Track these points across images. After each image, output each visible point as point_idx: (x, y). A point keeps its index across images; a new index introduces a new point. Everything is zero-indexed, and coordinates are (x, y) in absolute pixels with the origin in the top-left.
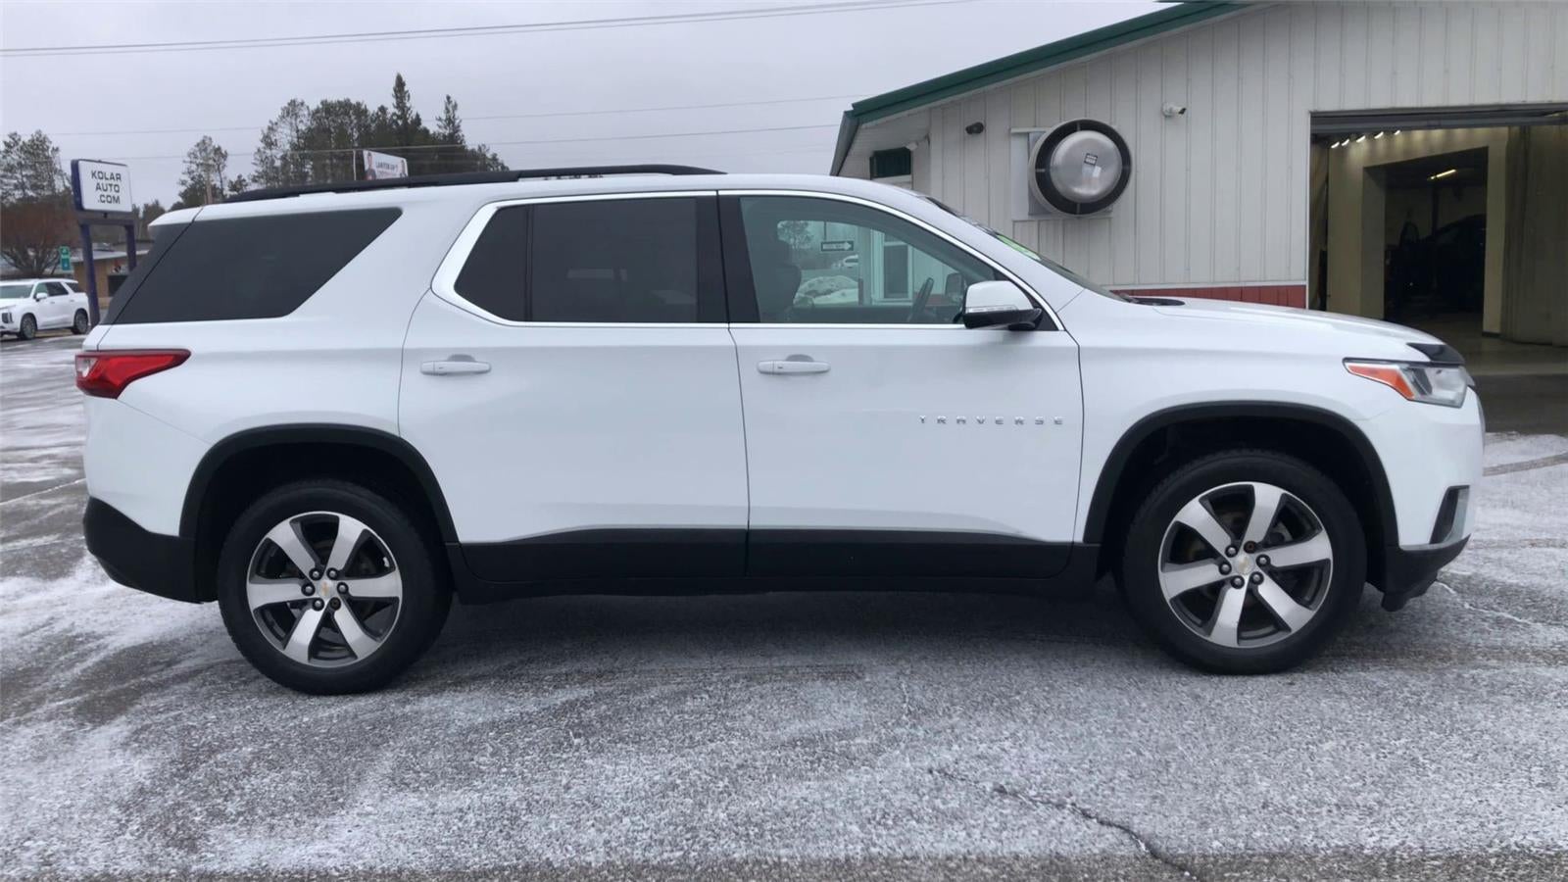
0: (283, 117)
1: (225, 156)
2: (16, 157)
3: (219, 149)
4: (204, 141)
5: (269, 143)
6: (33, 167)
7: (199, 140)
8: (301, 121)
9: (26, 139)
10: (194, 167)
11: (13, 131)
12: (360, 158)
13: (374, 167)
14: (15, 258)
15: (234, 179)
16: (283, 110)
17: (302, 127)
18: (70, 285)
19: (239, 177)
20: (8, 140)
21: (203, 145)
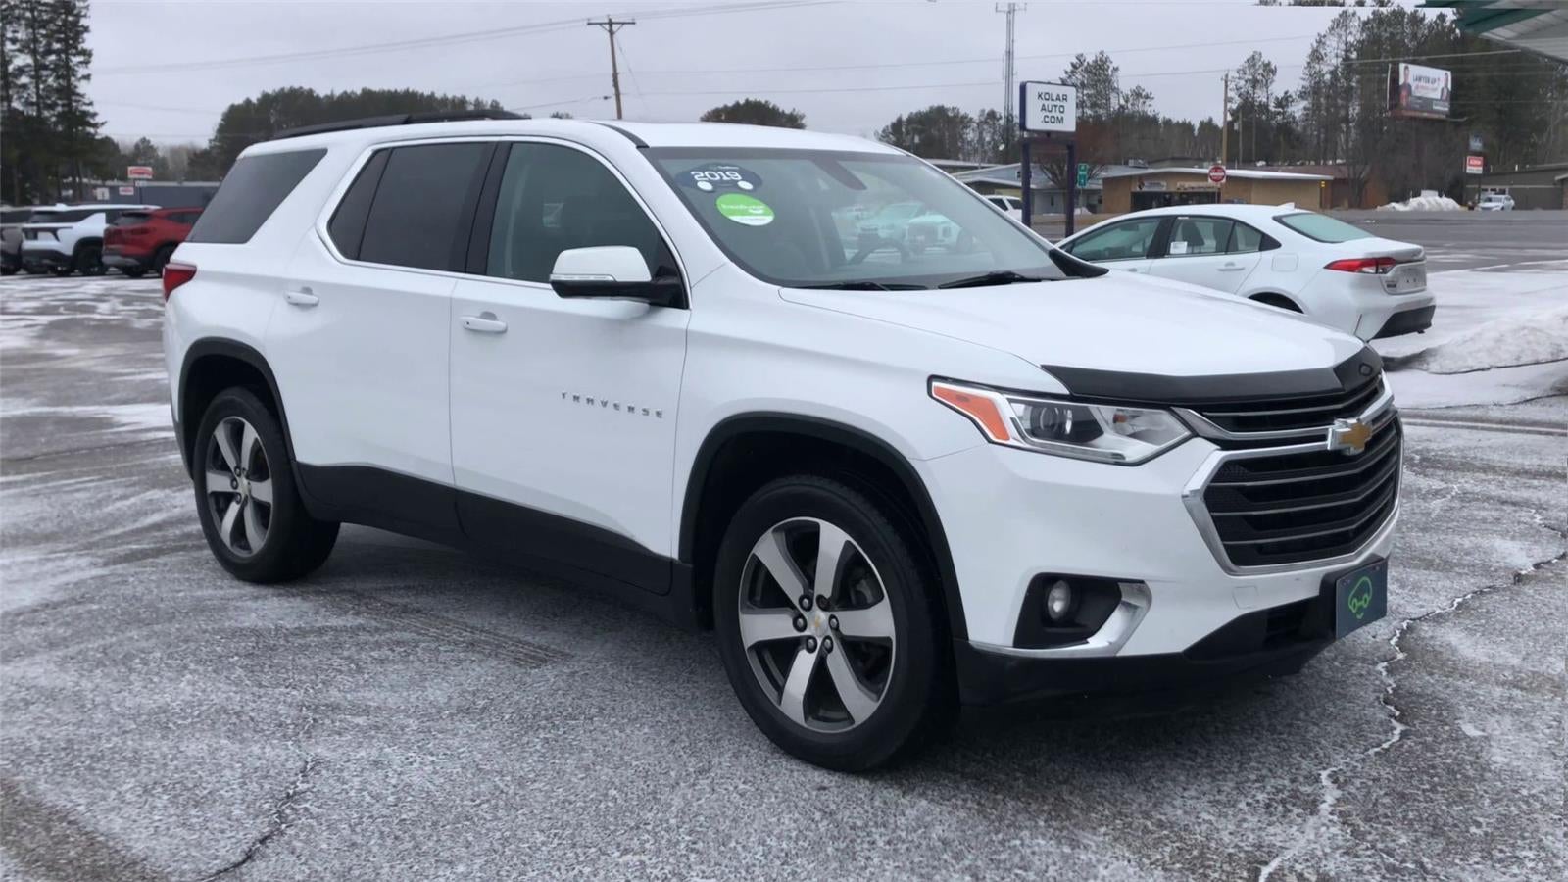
0: (1333, 29)
1: (1274, 72)
2: (1080, 77)
3: (1269, 64)
4: (1253, 57)
5: (1316, 56)
6: (1094, 86)
7: (1249, 55)
8: (1351, 33)
9: (1090, 59)
10: (1242, 83)
11: (1079, 52)
12: (1396, 73)
13: (1411, 81)
14: (1053, 173)
15: (1281, 95)
16: (1333, 21)
17: (1351, 39)
18: (1010, 201)
19: (1286, 93)
20: (1075, 61)
21: (1252, 61)
